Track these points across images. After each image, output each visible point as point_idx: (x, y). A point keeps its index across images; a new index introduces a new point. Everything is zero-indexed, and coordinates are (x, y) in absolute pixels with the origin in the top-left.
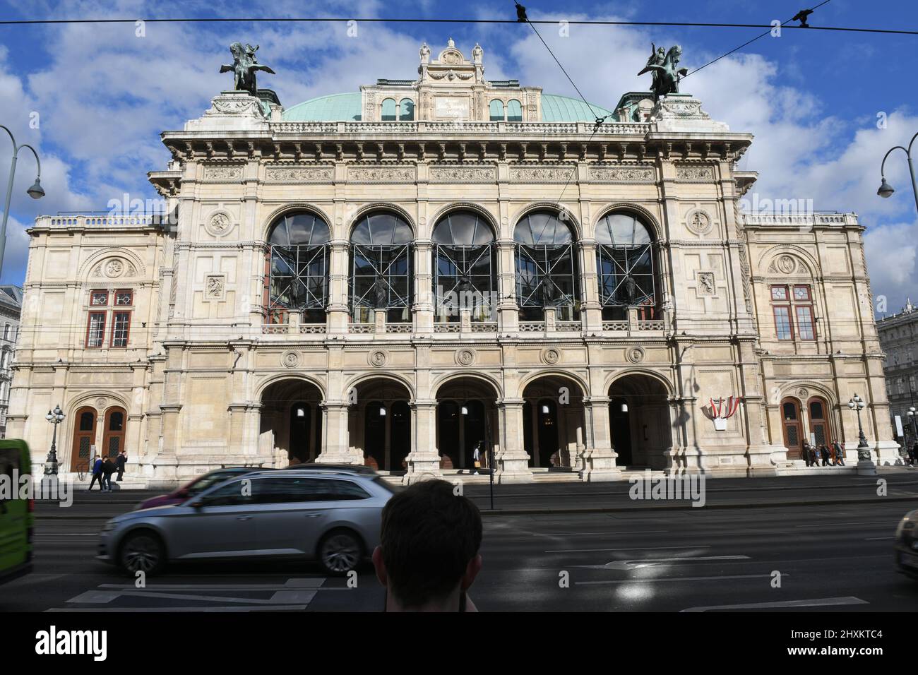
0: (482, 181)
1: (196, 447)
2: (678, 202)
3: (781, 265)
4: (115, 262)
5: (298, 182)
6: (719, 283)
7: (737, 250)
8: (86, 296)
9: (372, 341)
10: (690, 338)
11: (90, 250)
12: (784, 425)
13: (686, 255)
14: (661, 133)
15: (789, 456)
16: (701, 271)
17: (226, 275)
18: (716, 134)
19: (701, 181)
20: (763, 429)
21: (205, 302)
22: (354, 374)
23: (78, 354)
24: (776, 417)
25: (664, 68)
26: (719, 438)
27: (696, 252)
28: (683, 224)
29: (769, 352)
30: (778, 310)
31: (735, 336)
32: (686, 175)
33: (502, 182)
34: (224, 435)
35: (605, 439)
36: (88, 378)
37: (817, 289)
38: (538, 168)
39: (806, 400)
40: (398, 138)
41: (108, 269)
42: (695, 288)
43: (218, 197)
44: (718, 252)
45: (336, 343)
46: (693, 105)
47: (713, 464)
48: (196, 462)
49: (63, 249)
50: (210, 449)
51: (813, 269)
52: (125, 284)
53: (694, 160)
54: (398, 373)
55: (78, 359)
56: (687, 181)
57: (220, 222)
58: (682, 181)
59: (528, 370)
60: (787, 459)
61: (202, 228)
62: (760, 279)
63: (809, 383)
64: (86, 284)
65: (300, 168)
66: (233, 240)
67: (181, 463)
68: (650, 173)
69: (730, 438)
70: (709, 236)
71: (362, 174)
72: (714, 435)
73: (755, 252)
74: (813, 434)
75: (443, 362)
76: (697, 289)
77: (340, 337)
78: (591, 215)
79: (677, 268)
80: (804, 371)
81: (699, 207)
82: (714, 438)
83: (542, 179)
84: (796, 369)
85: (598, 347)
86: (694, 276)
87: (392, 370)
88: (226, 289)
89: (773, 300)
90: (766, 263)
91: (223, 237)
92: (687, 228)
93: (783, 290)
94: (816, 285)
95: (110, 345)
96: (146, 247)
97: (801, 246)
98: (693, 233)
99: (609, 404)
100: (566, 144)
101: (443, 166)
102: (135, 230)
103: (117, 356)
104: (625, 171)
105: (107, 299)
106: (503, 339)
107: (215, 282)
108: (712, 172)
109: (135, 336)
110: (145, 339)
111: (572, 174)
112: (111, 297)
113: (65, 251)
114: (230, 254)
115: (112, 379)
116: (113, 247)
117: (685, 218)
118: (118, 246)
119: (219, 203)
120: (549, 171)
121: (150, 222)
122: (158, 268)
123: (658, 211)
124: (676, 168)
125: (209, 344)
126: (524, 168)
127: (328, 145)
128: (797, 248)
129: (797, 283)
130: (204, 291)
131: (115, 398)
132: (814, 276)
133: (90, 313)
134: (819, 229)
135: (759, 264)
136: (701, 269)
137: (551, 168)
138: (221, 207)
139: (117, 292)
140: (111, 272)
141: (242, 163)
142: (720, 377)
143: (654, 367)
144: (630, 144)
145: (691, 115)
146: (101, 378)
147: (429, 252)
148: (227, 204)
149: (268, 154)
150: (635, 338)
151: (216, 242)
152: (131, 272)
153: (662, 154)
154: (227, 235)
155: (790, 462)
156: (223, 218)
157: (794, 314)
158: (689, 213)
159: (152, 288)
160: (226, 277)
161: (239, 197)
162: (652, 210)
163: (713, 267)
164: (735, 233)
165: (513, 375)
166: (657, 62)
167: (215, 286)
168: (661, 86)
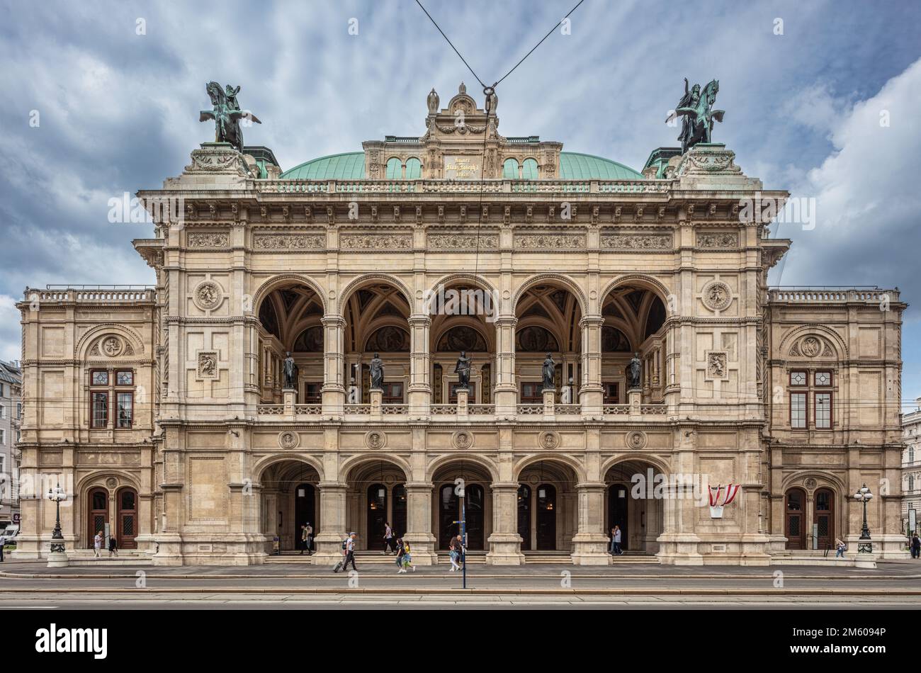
0: (484, 249)
1: (198, 526)
2: (694, 275)
3: (805, 347)
4: (112, 340)
5: (287, 250)
6: (730, 365)
8: (86, 375)
9: (368, 422)
10: (694, 423)
11: (86, 327)
12: (787, 514)
13: (698, 333)
14: (683, 192)
15: (788, 546)
16: (712, 352)
17: (218, 352)
19: (723, 249)
20: (760, 518)
21: (199, 381)
22: (349, 456)
23: (85, 435)
24: (779, 507)
25: (696, 111)
26: (714, 526)
27: (709, 330)
28: (698, 298)
29: (780, 441)
30: (795, 398)
31: (742, 421)
32: (707, 242)
33: (505, 251)
34: (225, 514)
35: (598, 524)
37: (841, 374)
38: (544, 234)
39: (814, 491)
40: (393, 199)
41: (106, 347)
42: (704, 370)
43: (205, 267)
44: (733, 330)
45: (331, 424)
46: (724, 158)
47: (706, 551)
48: (199, 540)
49: (56, 325)
50: (212, 528)
51: (840, 352)
52: (124, 363)
53: (718, 224)
54: (395, 456)
55: (85, 439)
56: (708, 249)
57: (208, 295)
58: (703, 249)
59: (524, 454)
60: (786, 549)
61: (190, 302)
62: (780, 363)
63: (816, 474)
64: (85, 363)
65: (289, 235)
66: (223, 314)
67: (186, 539)
68: (668, 240)
69: (726, 526)
70: (726, 313)
71: (356, 241)
72: (709, 523)
73: (777, 332)
74: (816, 525)
75: (439, 445)
76: (707, 370)
77: (336, 418)
78: (598, 289)
79: (685, 348)
80: (816, 462)
81: (717, 279)
82: (709, 526)
83: (549, 248)
84: (806, 459)
85: (596, 431)
86: (705, 356)
87: (388, 452)
88: (218, 368)
89: (791, 385)
90: (788, 345)
91: (213, 311)
92: (702, 303)
93: (803, 375)
94: (841, 370)
95: (116, 426)
96: (142, 325)
97: (830, 326)
98: (708, 310)
99: (605, 489)
100: (576, 205)
101: (441, 232)
102: (129, 305)
103: (124, 437)
104: (640, 238)
105: (108, 378)
106: (500, 422)
107: (208, 361)
108: (738, 238)
109: (139, 417)
110: (149, 420)
111: (581, 242)
112: (111, 376)
113: (58, 328)
114: (221, 330)
115: (120, 459)
116: (108, 323)
117: (701, 291)
118: (113, 323)
119: (206, 274)
120: (556, 238)
121: (144, 297)
122: (155, 346)
123: (671, 284)
124: (697, 233)
125: (204, 424)
126: (530, 234)
127: (318, 207)
128: (825, 329)
129: (819, 367)
130: (197, 370)
131: (125, 478)
132: (840, 360)
133: (92, 392)
134: (853, 307)
135: (781, 345)
136: (713, 348)
137: (558, 235)
138: (208, 279)
139: (116, 371)
140: (110, 351)
141: (227, 229)
142: (722, 464)
143: (654, 452)
144: (648, 206)
145: (721, 170)
146: (109, 458)
147: (426, 329)
148: (215, 275)
149: (254, 218)
150: (637, 422)
151: (205, 317)
152: (129, 350)
153: (682, 217)
154: (216, 310)
155: (788, 551)
156: (211, 291)
157: (812, 401)
158: (706, 286)
159: (152, 367)
160: (218, 355)
161: (227, 267)
162: (665, 281)
163: (726, 347)
164: (756, 309)
165: (509, 459)
166: (689, 104)
167: (208, 363)
168: (692, 135)
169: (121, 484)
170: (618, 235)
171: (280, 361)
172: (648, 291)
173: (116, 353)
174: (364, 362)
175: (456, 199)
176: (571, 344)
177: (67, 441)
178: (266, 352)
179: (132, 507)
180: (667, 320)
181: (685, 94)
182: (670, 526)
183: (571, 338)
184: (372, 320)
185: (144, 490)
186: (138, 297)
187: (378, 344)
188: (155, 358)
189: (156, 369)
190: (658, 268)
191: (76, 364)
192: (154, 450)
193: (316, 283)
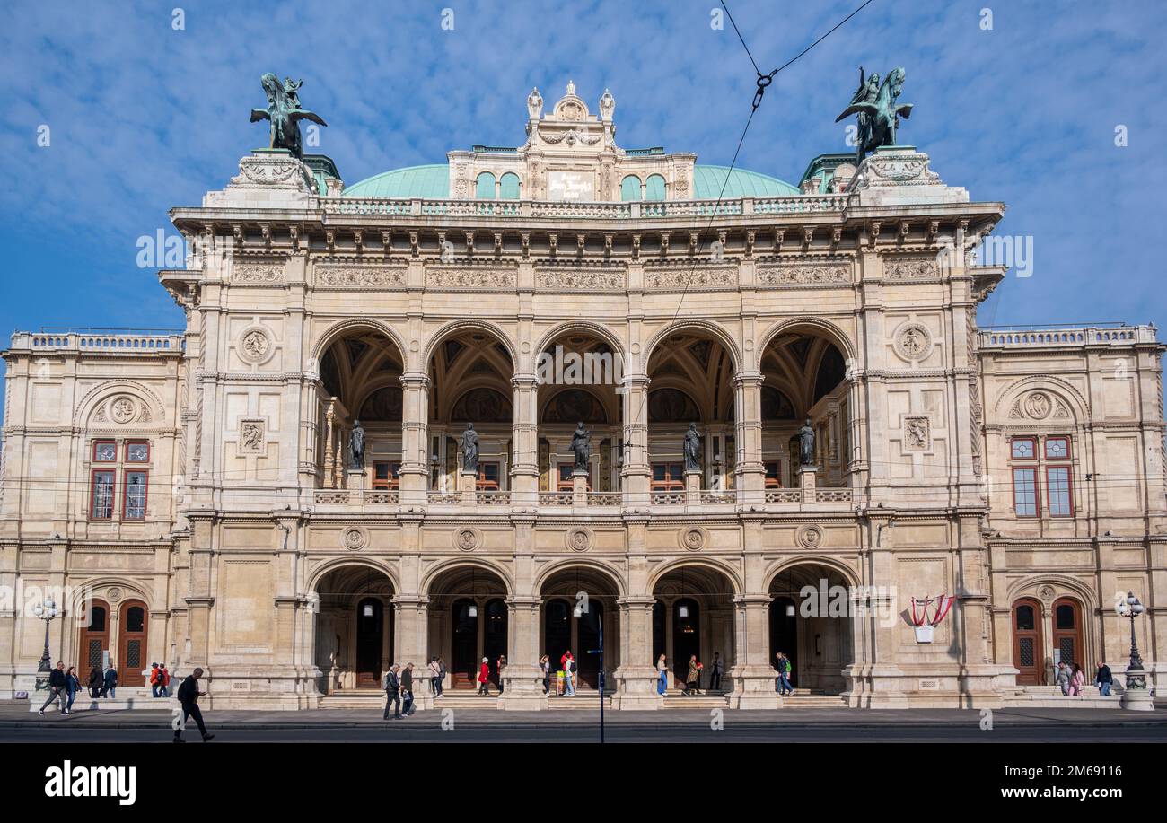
0: (605, 290)
1: (232, 655)
2: (883, 314)
3: (1030, 406)
4: (123, 402)
5: (359, 287)
6: (935, 433)
7: (967, 383)
8: (88, 448)
9: (458, 515)
10: (889, 512)
11: (88, 383)
12: (1015, 636)
13: (890, 391)
14: (864, 209)
15: (1020, 680)
16: (910, 416)
17: (266, 419)
18: (948, 206)
19: (922, 280)
20: (985, 642)
21: (240, 457)
22: (435, 560)
23: (81, 528)
24: (1005, 625)
26: (921, 653)
27: (905, 387)
28: (888, 346)
29: (1001, 534)
30: (1019, 474)
31: (955, 509)
32: (898, 271)
33: (634, 293)
34: (269, 638)
35: (761, 650)
36: (96, 560)
37: (1082, 441)
38: (685, 269)
39: (1052, 602)
40: (494, 225)
41: (115, 411)
42: (900, 440)
43: (252, 307)
44: (937, 386)
45: (411, 517)
46: (916, 164)
47: (911, 689)
48: (234, 674)
49: (51, 381)
50: (251, 657)
51: (1078, 412)
52: (138, 432)
53: (913, 249)
54: (492, 560)
55: (81, 534)
56: (900, 281)
57: (256, 343)
58: (891, 281)
59: (660, 558)
60: (1017, 684)
61: (232, 352)
62: (997, 428)
63: (1054, 578)
64: (87, 431)
65: (362, 267)
66: (273, 369)
67: (215, 674)
68: (846, 271)
69: (936, 653)
70: (926, 364)
71: (445, 278)
72: (914, 649)
74: (1058, 651)
75: (549, 546)
76: (903, 441)
77: (417, 509)
78: (756, 337)
79: (876, 411)
80: (1052, 561)
81: (914, 320)
82: (914, 653)
83: (690, 286)
84: (1039, 559)
85: (757, 526)
86: (900, 422)
88: (266, 439)
89: (1013, 458)
90: (1007, 404)
91: (261, 365)
92: (894, 351)
93: (1029, 444)
94: (1081, 436)
95: (123, 517)
96: (164, 381)
97: (1063, 377)
98: (903, 360)
99: (770, 604)
100: (725, 231)
101: (553, 268)
102: (148, 356)
103: (132, 531)
104: (809, 269)
105: (116, 452)
106: (629, 515)
107: (252, 429)
108: (938, 265)
109: (155, 504)
110: (168, 510)
111: (732, 277)
112: (120, 450)
113: (54, 384)
114: (271, 390)
115: (127, 562)
116: (119, 380)
117: (892, 337)
118: (126, 379)
119: (254, 316)
120: (699, 273)
121: (168, 345)
122: (180, 411)
123: (851, 328)
124: (885, 261)
125: (246, 516)
126: (665, 270)
127: (399, 233)
128: (1056, 381)
129: (1052, 432)
130: (238, 443)
131: (131, 588)
132: (1080, 422)
133: (95, 471)
134: (1093, 351)
135: (998, 404)
136: (910, 412)
137: (702, 269)
138: (256, 322)
139: (127, 443)
140: (119, 416)
141: (283, 258)
142: (928, 567)
143: (837, 553)
144: (818, 228)
145: (911, 179)
146: (113, 560)
148: (265, 318)
149: (317, 246)
150: (811, 513)
151: (252, 373)
152: (146, 415)
153: (864, 241)
154: (265, 363)
155: (1021, 688)
156: (260, 339)
157: (1043, 479)
158: (898, 330)
159: (175, 438)
160: (266, 422)
161: (281, 307)
162: (845, 326)
163: (929, 409)
164: (966, 357)
165: (641, 565)
166: (866, 98)
167: (253, 434)
168: (870, 136)
169: (126, 594)
170: (780, 267)
172: (814, 337)
173: (128, 418)
174: (450, 435)
175: (573, 226)
176: (716, 410)
177: (58, 537)
179: (140, 629)
180: (848, 376)
183: (715, 403)
184: (459, 380)
185: (156, 604)
186: (160, 345)
187: (468, 411)
190: (833, 308)
191: (73, 432)
192: (172, 549)
193: (394, 330)
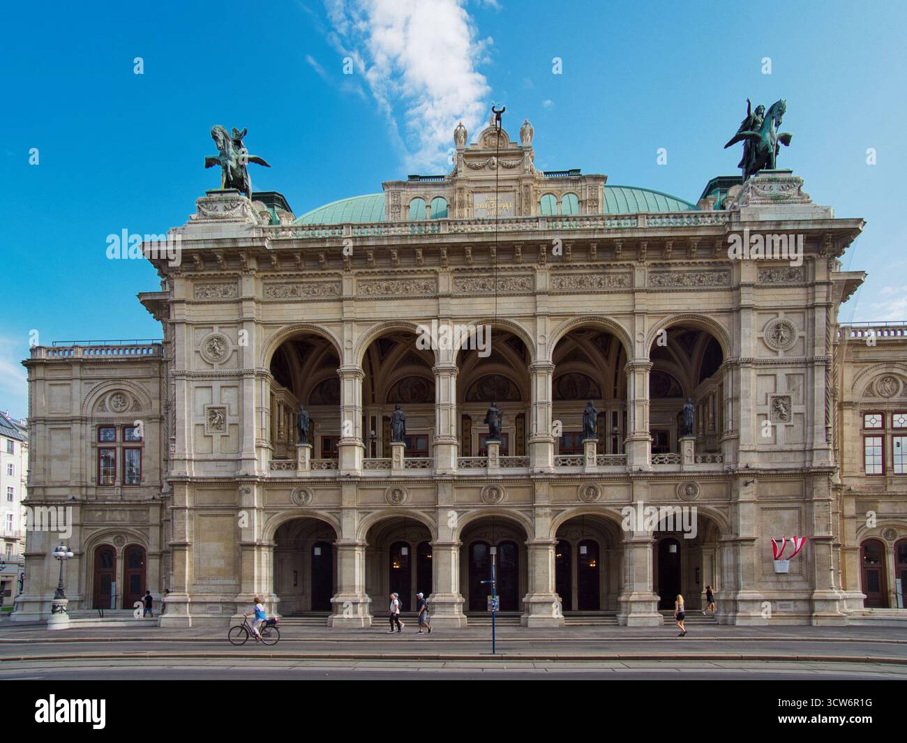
0: (516, 292)
1: (208, 585)
2: (755, 312)
3: (881, 387)
4: (119, 396)
5: (300, 299)
6: (796, 408)
7: (824, 369)
8: (94, 432)
9: (389, 477)
10: (754, 472)
11: (91, 383)
12: (863, 569)
13: (759, 375)
14: (744, 223)
15: (867, 604)
17: (227, 406)
18: (815, 221)
19: (789, 284)
20: (832, 573)
21: (207, 436)
22: (369, 513)
23: (92, 492)
24: (854, 560)
25: (760, 135)
26: (778, 581)
27: (772, 372)
28: (759, 338)
29: (852, 488)
30: (869, 442)
31: (808, 468)
32: (770, 277)
33: (540, 293)
35: (646, 581)
36: (104, 516)
38: (585, 274)
39: (893, 542)
40: (414, 242)
41: (113, 403)
42: (766, 415)
43: (212, 319)
44: (799, 371)
45: (349, 480)
46: (790, 185)
48: (208, 600)
49: (62, 382)
50: (222, 587)
52: (132, 419)
54: (419, 512)
55: (92, 496)
56: (771, 284)
57: (216, 347)
58: (765, 284)
59: (562, 509)
60: (865, 607)
61: (198, 355)
62: (852, 405)
63: (895, 523)
64: (92, 419)
65: (302, 283)
66: (231, 368)
67: (194, 600)
68: (726, 276)
69: (792, 581)
70: (791, 353)
71: (374, 287)
72: (774, 578)
73: (849, 373)
74: (899, 581)
75: (467, 500)
76: (769, 415)
77: (353, 474)
78: (646, 330)
79: (746, 391)
80: (894, 510)
81: (782, 317)
82: (773, 582)
83: (590, 288)
84: (884, 508)
85: (644, 483)
86: (767, 400)
87: (411, 508)
89: (864, 428)
90: (862, 385)
91: (221, 364)
92: (764, 343)
93: (879, 417)
95: (124, 483)
96: (150, 380)
98: (772, 350)
99: (654, 545)
100: (621, 241)
101: (469, 275)
102: (135, 360)
103: (131, 493)
104: (694, 274)
105: (115, 434)
106: (535, 474)
108: (805, 272)
109: (147, 473)
110: (158, 476)
111: (627, 281)
112: (119, 433)
113: (65, 384)
114: (229, 383)
115: (128, 517)
116: (114, 379)
117: (763, 330)
118: (120, 379)
119: (214, 326)
120: (598, 277)
121: (151, 351)
122: (163, 402)
123: (729, 323)
124: (759, 268)
125: (213, 481)
126: (568, 274)
127: (332, 253)
128: (904, 367)
129: (897, 408)
131: (132, 536)
133: (100, 449)
135: (853, 387)
136: (775, 391)
137: (601, 273)
138: (216, 331)
139: (124, 427)
140: (116, 407)
141: (236, 278)
142: (786, 515)
143: (709, 504)
144: (703, 240)
145: (787, 198)
146: (117, 516)
147: (453, 378)
148: (223, 327)
149: (264, 266)
150: (689, 472)
151: (214, 370)
152: (137, 406)
154: (225, 363)
156: (220, 344)
157: (889, 445)
158: (769, 324)
159: (160, 423)
160: (227, 409)
161: (235, 318)
162: (722, 321)
163: (791, 389)
164: (824, 348)
165: (545, 514)
166: (752, 128)
167: (217, 418)
168: (754, 160)
169: (128, 541)
170: (669, 272)
171: (293, 415)
172: (703, 331)
173: (124, 408)
174: (385, 414)
175: (485, 239)
176: (615, 391)
177: (73, 498)
178: (279, 406)
179: (140, 566)
180: (724, 362)
181: (747, 116)
182: (728, 582)
183: (615, 385)
184: (393, 370)
185: (152, 548)
186: (145, 352)
187: (400, 395)
188: (163, 414)
189: (164, 425)
190: (713, 307)
191: (83, 420)
192: (162, 506)
193: (331, 333)
